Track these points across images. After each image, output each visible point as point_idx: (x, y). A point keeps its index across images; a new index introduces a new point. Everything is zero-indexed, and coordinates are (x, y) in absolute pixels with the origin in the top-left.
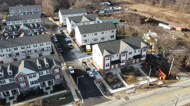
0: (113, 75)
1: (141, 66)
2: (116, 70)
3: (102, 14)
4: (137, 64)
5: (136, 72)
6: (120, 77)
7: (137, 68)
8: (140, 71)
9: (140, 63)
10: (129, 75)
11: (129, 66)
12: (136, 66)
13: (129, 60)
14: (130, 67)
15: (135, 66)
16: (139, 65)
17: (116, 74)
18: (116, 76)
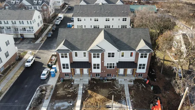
0: (72, 85)
1: (132, 83)
2: (81, 78)
3: (144, 2)
4: (125, 78)
5: (116, 91)
6: (80, 92)
7: (121, 85)
8: (124, 91)
9: (133, 78)
10: (98, 93)
11: (109, 78)
12: (123, 80)
13: (111, 67)
14: (111, 80)
15: (120, 80)
16: (128, 80)
17: (78, 85)
18: (75, 88)
